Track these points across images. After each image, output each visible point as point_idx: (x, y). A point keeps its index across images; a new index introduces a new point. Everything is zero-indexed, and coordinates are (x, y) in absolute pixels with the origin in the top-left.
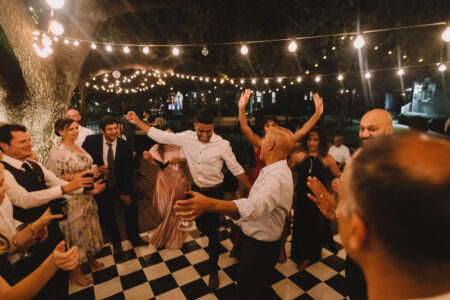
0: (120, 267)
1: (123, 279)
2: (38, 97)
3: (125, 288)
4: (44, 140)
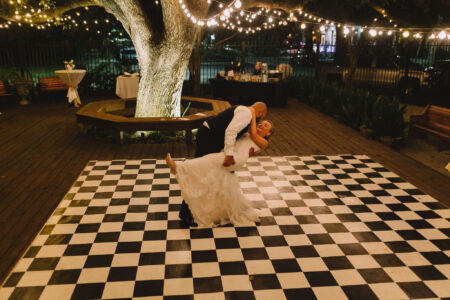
2: (172, 38)
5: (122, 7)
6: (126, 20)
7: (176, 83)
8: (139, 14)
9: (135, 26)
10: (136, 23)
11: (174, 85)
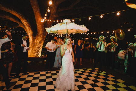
0: (47, 79)
2: (39, 34)
4: (39, 45)
7: (40, 47)
8: (30, 27)
9: (28, 30)
10: (29, 29)
11: (39, 47)
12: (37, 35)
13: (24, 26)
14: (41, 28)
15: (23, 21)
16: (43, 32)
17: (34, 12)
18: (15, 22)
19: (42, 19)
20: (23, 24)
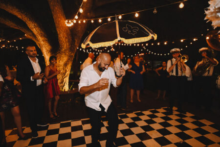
1: (72, 128)
2: (63, 49)
3: (72, 131)
4: (64, 69)
5: (34, 32)
6: (38, 41)
7: (66, 73)
8: (44, 36)
9: (42, 43)
10: (43, 41)
11: (64, 74)
12: (60, 50)
13: (34, 36)
14: (66, 38)
15: (31, 25)
16: (69, 45)
17: (52, 8)
18: (17, 28)
19: (67, 21)
20: (32, 32)
